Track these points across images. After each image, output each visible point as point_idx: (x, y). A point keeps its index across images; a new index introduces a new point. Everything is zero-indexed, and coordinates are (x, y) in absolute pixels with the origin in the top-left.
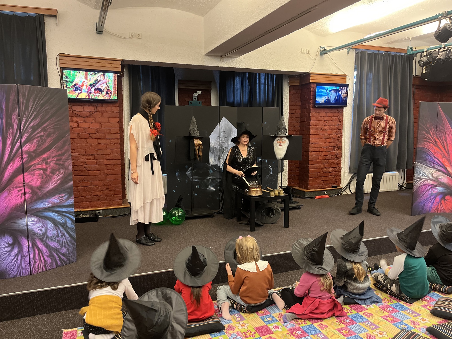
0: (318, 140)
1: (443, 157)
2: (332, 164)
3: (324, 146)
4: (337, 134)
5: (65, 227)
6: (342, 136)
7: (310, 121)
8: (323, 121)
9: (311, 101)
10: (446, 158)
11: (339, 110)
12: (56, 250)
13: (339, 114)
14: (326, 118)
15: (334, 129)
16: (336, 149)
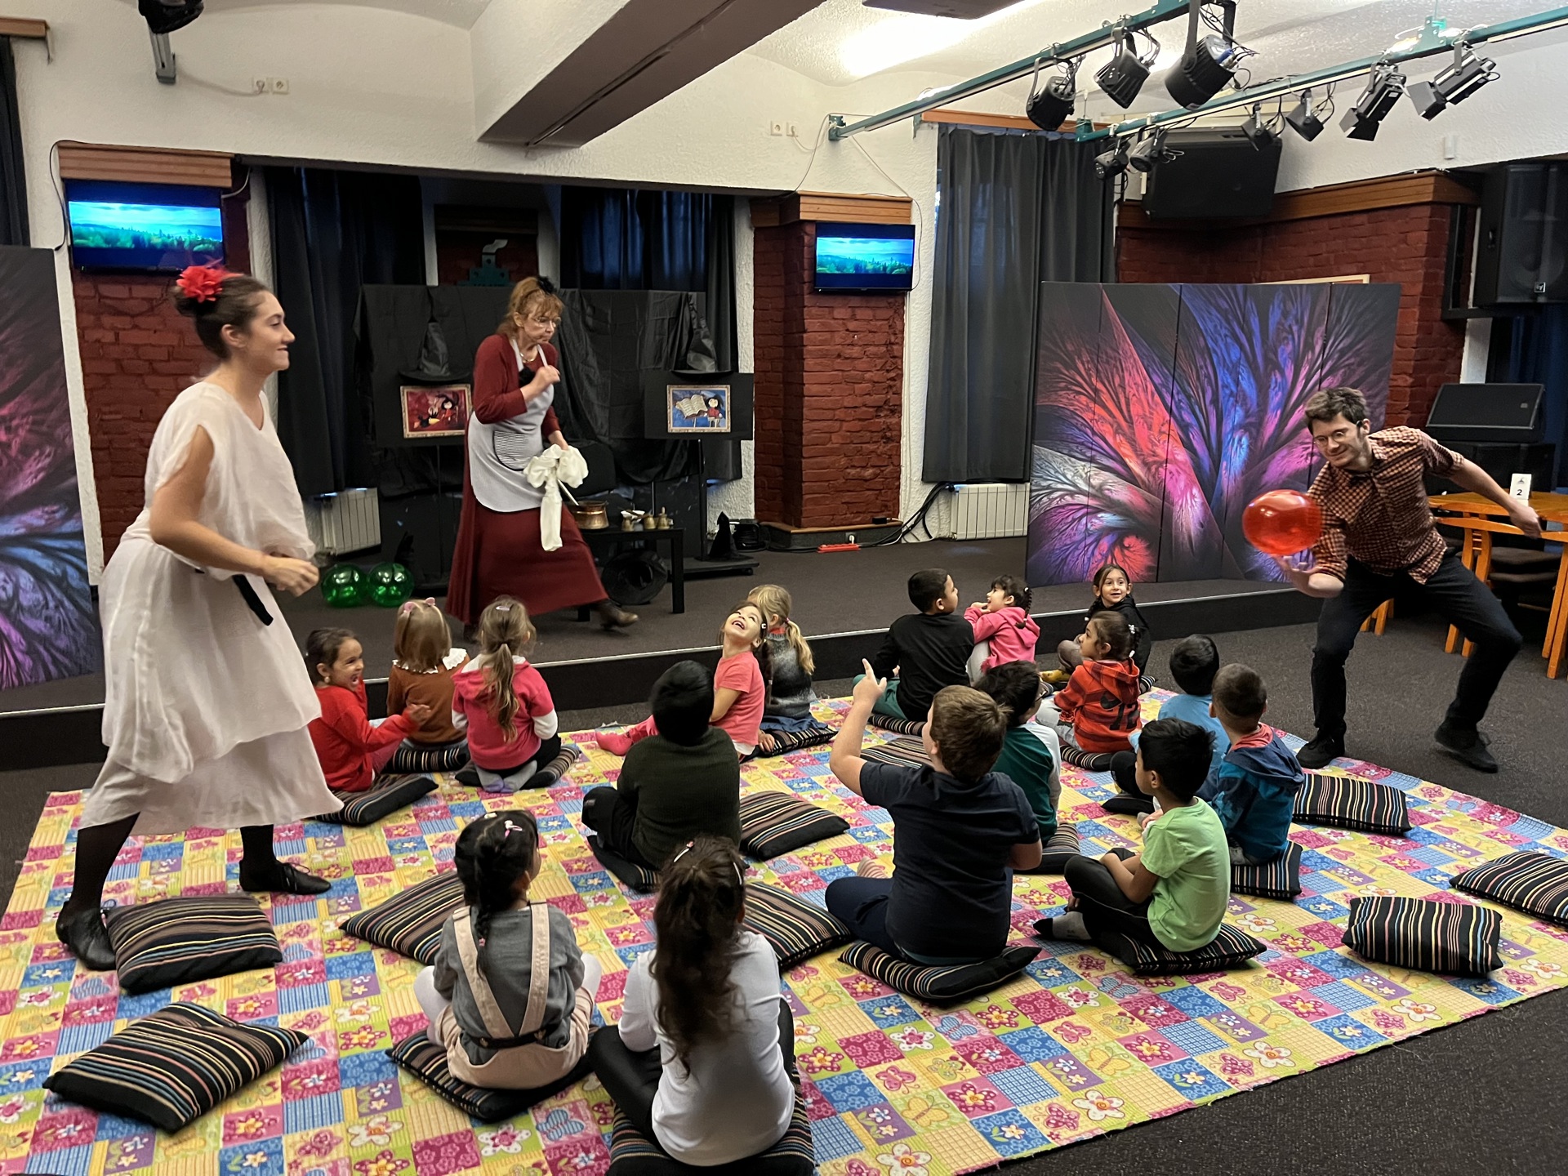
0: (828, 388)
1: (1116, 432)
2: (873, 455)
3: (846, 404)
4: (888, 371)
5: (64, 585)
6: (902, 375)
7: (805, 331)
8: (843, 333)
9: (806, 275)
10: (1124, 435)
11: (891, 300)
12: (45, 640)
13: (891, 312)
14: (852, 325)
15: (876, 356)
16: (886, 412)
